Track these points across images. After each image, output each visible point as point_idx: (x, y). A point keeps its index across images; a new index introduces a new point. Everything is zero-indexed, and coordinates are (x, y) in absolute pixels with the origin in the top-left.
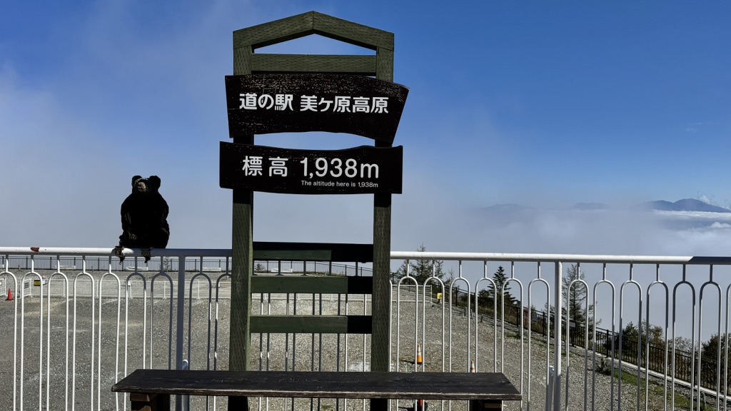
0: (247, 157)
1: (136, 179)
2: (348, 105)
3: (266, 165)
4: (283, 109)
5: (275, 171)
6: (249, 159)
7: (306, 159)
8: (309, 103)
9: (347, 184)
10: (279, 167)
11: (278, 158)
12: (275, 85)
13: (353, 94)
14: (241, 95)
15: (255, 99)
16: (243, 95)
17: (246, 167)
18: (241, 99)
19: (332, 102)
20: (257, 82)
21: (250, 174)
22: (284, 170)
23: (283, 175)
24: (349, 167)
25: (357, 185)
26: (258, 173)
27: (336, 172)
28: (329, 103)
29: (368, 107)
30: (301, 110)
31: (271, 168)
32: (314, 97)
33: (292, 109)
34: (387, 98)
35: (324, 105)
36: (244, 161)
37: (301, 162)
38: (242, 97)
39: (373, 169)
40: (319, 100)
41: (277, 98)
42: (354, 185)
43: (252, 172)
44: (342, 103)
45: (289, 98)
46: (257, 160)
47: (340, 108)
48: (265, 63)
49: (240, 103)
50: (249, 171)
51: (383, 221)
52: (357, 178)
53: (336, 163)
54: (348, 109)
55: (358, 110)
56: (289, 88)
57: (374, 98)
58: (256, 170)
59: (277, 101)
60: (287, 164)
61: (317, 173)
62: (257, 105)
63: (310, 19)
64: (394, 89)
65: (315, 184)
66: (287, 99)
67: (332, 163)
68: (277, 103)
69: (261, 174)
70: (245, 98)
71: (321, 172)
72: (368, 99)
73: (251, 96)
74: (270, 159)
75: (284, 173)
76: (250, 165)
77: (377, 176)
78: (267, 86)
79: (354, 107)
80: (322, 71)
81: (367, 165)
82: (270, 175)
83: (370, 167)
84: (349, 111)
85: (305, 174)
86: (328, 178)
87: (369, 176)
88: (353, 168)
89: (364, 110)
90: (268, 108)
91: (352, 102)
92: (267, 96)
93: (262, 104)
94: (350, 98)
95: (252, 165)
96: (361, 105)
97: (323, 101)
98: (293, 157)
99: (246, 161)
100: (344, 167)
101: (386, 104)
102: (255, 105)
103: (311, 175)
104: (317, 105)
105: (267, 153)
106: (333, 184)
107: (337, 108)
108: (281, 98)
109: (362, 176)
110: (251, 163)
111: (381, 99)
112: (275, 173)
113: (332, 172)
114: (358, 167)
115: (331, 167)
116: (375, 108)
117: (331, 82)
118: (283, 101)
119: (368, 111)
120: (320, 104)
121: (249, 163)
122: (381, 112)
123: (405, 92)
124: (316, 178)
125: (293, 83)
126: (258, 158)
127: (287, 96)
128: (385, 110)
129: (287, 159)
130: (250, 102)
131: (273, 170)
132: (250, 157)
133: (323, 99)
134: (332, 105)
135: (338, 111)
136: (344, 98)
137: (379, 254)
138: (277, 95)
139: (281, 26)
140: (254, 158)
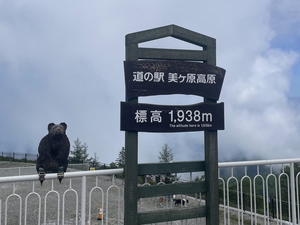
0: (137, 111)
1: (51, 126)
2: (194, 79)
3: (149, 115)
4: (158, 81)
5: (154, 119)
6: (139, 112)
7: (172, 111)
8: (173, 78)
9: (195, 126)
10: (156, 117)
11: (156, 111)
12: (154, 67)
13: (197, 73)
14: (134, 73)
15: (142, 75)
16: (135, 73)
17: (137, 117)
18: (134, 75)
19: (186, 77)
20: (144, 65)
21: (139, 121)
22: (159, 118)
23: (159, 122)
24: (196, 116)
25: (201, 126)
26: (144, 121)
27: (189, 118)
28: (184, 77)
29: (205, 80)
30: (169, 82)
31: (152, 117)
32: (176, 74)
33: (163, 81)
34: (215, 75)
35: (182, 79)
36: (136, 113)
37: (169, 113)
38: (135, 74)
39: (209, 116)
40: (178, 76)
41: (155, 74)
42: (199, 126)
43: (141, 120)
44: (191, 78)
45: (162, 75)
46: (144, 113)
47: (190, 81)
48: (147, 53)
49: (134, 78)
50: (139, 120)
51: (214, 147)
52: (201, 122)
53: (189, 113)
54: (194, 81)
55: (200, 82)
56: (162, 69)
57: (208, 75)
58: (143, 119)
59: (155, 76)
60: (161, 115)
61: (178, 119)
62: (144, 79)
63: (171, 29)
64: (218, 70)
65: (177, 126)
66: (160, 75)
67: (187, 113)
68: (155, 78)
69: (146, 121)
70: (136, 74)
71: (181, 119)
72: (205, 75)
73: (140, 73)
74: (151, 112)
75: (159, 120)
76: (139, 116)
77: (211, 121)
78: (149, 68)
79: (198, 80)
80: (178, 58)
81: (206, 114)
82: (152, 122)
83: (207, 115)
84: (195, 82)
85: (172, 121)
86: (185, 122)
87: (207, 121)
88: (198, 116)
89: (203, 82)
90: (150, 81)
91: (197, 77)
92: (149, 73)
93: (146, 78)
94: (195, 74)
95: (141, 116)
96: (201, 79)
97: (181, 76)
98: (165, 110)
99: (137, 113)
100: (193, 115)
101: (214, 79)
102: (142, 79)
103: (175, 121)
104: (178, 79)
105: (149, 108)
106: (187, 126)
107: (189, 81)
108: (157, 75)
109: (203, 120)
110: (140, 115)
111: (212, 75)
112: (154, 120)
113: (186, 119)
114: (201, 115)
115: (186, 116)
116: (209, 80)
117: (185, 65)
118: (159, 77)
119: (205, 82)
120: (179, 78)
121: (139, 115)
122: (212, 83)
123: (224, 71)
124: (178, 123)
125: (164, 66)
126: (144, 111)
127: (160, 73)
128: (214, 81)
129: (161, 112)
130: (139, 77)
131: (153, 118)
132: (140, 111)
133: (181, 75)
134: (186, 79)
135: (189, 82)
136: (192, 75)
137: (212, 167)
138: (155, 73)
139: (156, 32)
140: (142, 111)
